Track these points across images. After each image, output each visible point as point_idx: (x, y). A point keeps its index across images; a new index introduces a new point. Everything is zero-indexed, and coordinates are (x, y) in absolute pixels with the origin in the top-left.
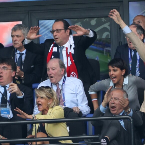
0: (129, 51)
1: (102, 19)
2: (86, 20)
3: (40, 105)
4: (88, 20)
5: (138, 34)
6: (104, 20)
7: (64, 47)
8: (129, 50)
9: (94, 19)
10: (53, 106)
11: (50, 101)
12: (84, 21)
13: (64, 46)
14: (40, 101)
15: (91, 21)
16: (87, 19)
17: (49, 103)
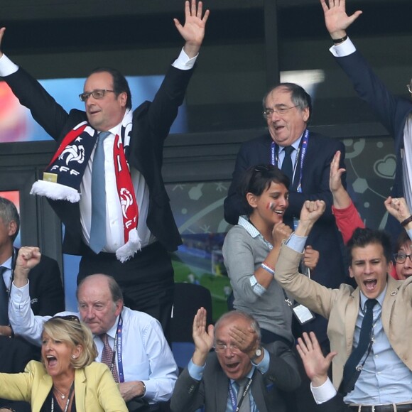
0: (273, 152)
1: (217, 186)
2: (179, 188)
3: (54, 359)
4: (182, 188)
5: (296, 106)
6: (222, 189)
7: (110, 133)
8: (273, 149)
9: (196, 186)
10: (83, 363)
11: (78, 350)
12: (174, 189)
13: (110, 131)
14: (54, 350)
15: (189, 189)
16: (181, 186)
17: (74, 357)
